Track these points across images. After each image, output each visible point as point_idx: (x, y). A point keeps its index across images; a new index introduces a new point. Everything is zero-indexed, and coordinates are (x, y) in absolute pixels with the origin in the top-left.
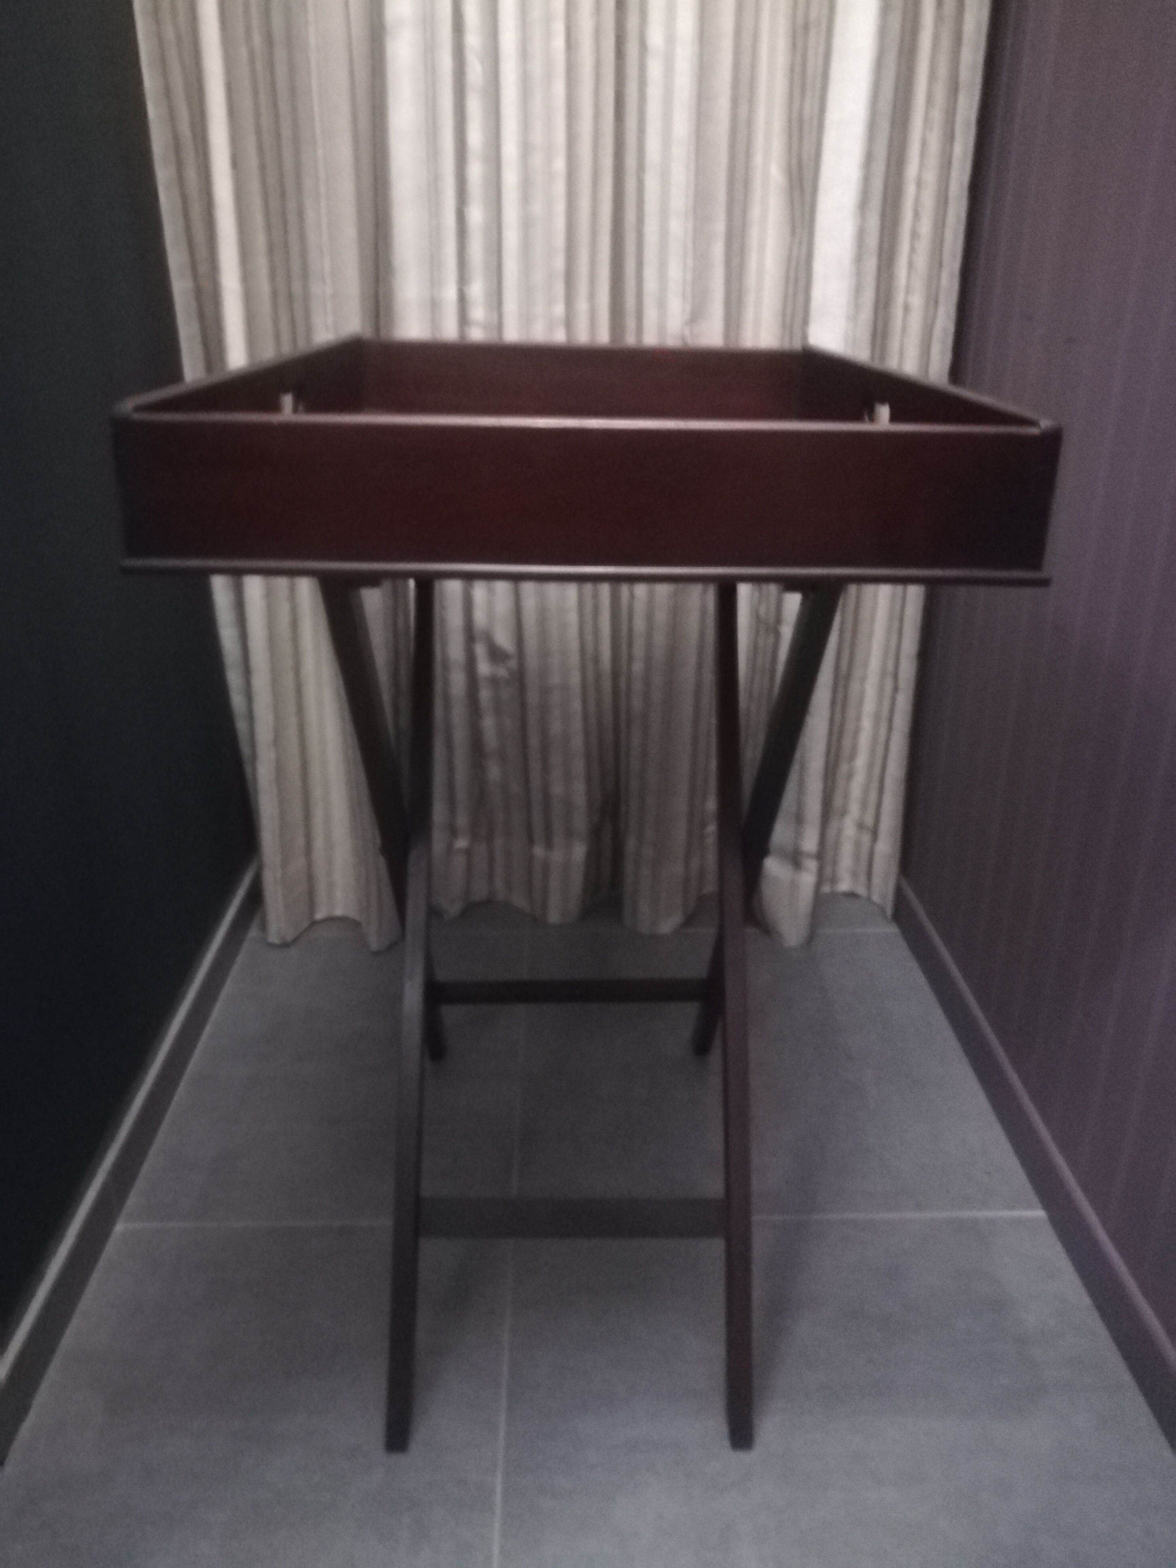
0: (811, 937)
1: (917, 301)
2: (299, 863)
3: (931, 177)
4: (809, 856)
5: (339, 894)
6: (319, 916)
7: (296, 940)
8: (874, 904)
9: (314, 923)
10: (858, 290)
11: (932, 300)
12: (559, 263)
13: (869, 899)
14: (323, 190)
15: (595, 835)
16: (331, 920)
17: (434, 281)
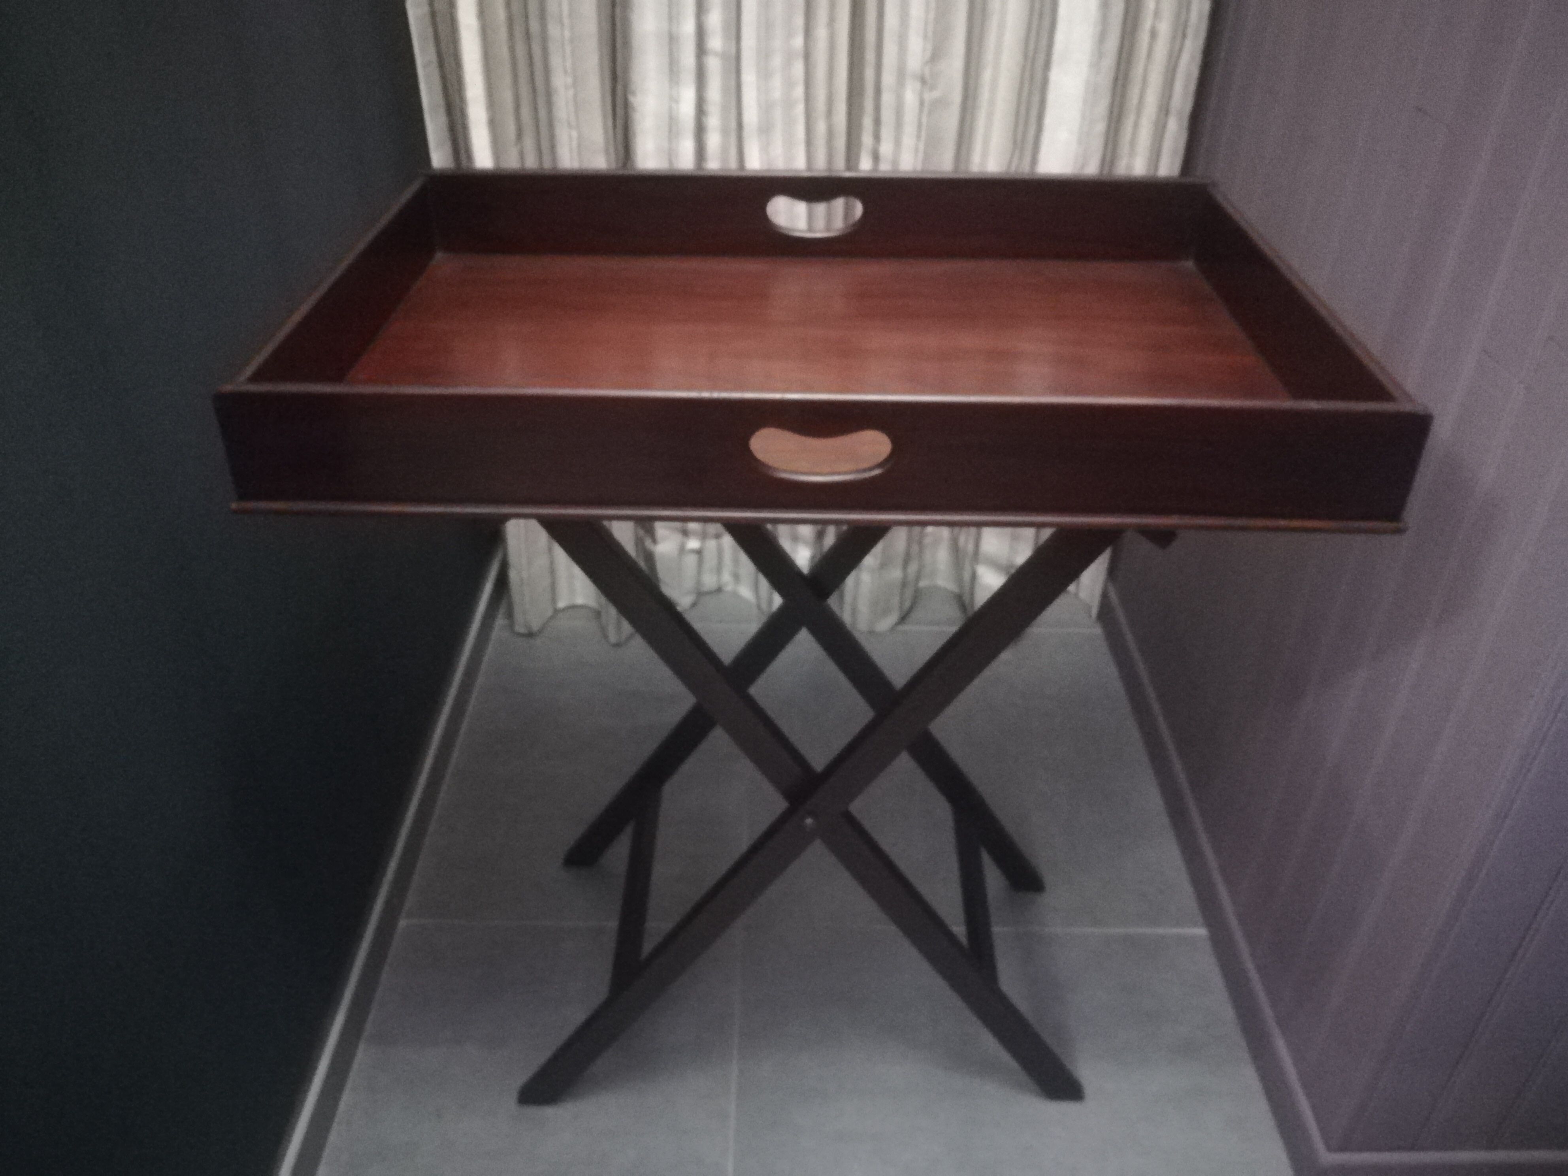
5: (578, 585)
6: (561, 604)
7: (540, 630)
8: (1081, 601)
9: (556, 611)
10: (1102, 38)
11: (1180, 32)
13: (1077, 596)
16: (573, 607)
17: (672, 16)
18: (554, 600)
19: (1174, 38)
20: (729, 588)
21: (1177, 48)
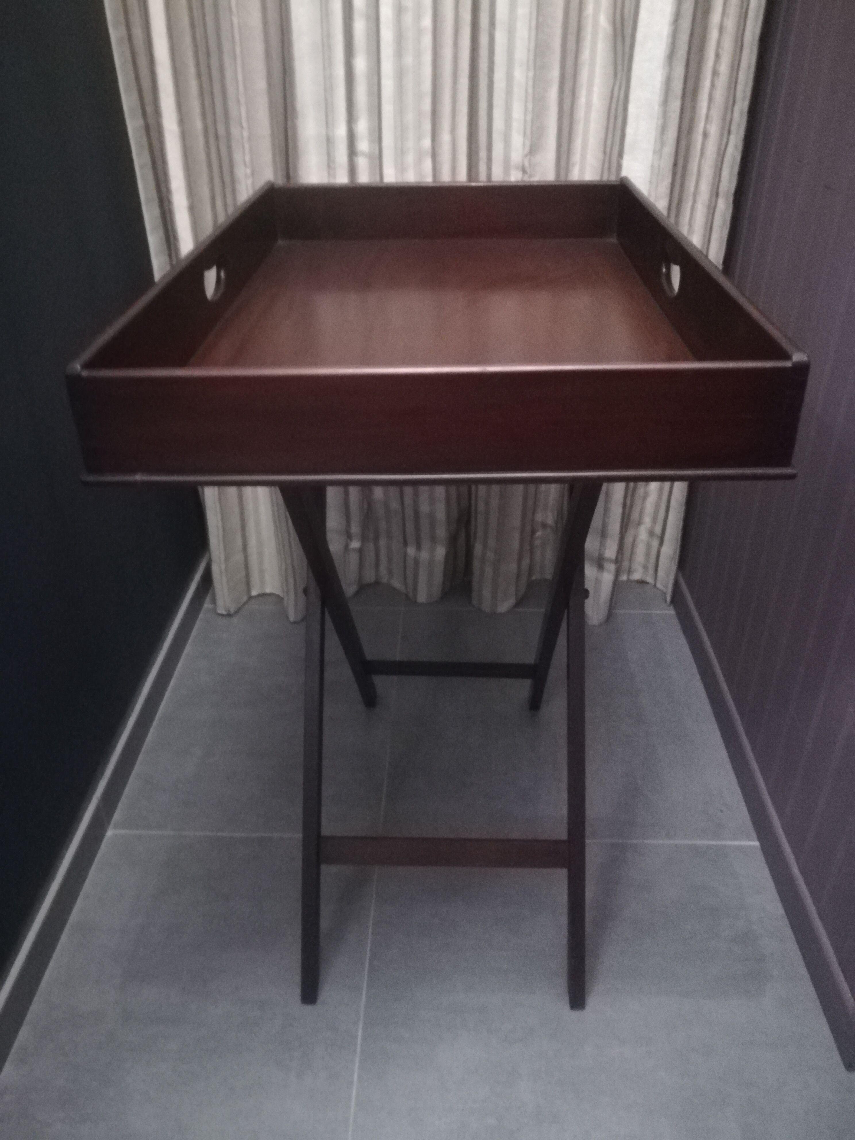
0: (610, 615)
1: (714, 130)
2: (239, 557)
3: (730, 24)
4: (610, 561)
5: (268, 578)
6: (254, 593)
7: (237, 612)
8: (658, 589)
9: (250, 598)
10: (663, 129)
11: (726, 131)
12: (427, 105)
13: (655, 586)
14: (238, 50)
15: (452, 541)
16: (263, 595)
17: (328, 122)
18: (249, 589)
19: (722, 135)
20: (385, 580)
21: (724, 142)
